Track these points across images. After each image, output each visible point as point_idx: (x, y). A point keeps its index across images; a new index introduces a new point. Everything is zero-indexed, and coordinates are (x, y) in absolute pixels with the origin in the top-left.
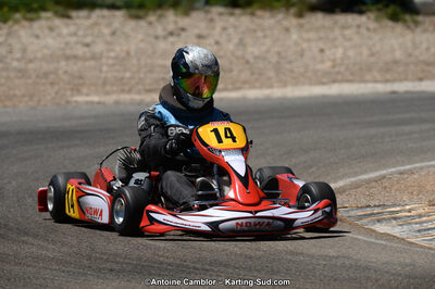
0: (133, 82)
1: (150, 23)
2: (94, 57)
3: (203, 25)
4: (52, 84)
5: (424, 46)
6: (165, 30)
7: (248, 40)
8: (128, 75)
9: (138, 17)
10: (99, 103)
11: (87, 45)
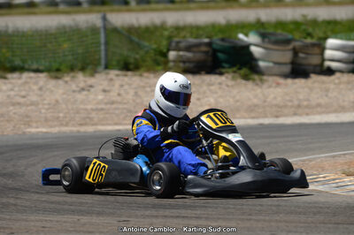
0: (67, 119)
1: (66, 82)
2: (32, 104)
3: (105, 83)
4: (8, 121)
5: (272, 96)
6: (78, 87)
7: (140, 93)
8: (61, 115)
9: (57, 78)
10: (46, 133)
11: (24, 97)
